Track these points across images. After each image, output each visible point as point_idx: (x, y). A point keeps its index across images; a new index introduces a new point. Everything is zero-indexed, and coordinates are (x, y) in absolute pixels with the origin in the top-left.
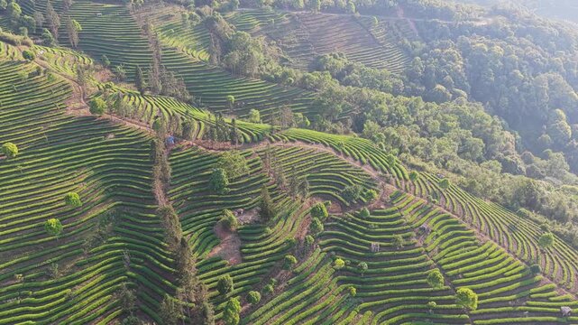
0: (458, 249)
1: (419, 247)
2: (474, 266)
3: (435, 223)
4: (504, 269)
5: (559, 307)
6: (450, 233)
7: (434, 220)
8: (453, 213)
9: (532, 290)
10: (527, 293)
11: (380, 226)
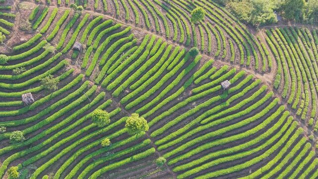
0: (118, 57)
1: (78, 74)
2: (138, 72)
3: (89, 34)
4: (167, 63)
5: (219, 83)
6: (107, 40)
7: (87, 31)
8: (105, 13)
9: (195, 75)
10: (191, 80)
11: (27, 67)
